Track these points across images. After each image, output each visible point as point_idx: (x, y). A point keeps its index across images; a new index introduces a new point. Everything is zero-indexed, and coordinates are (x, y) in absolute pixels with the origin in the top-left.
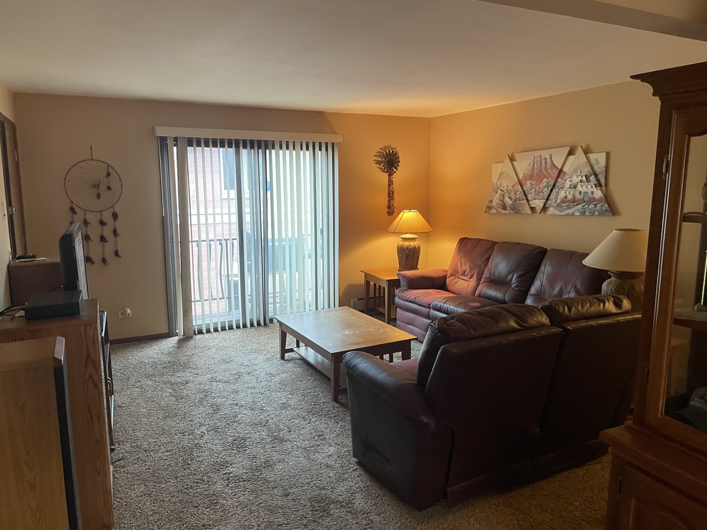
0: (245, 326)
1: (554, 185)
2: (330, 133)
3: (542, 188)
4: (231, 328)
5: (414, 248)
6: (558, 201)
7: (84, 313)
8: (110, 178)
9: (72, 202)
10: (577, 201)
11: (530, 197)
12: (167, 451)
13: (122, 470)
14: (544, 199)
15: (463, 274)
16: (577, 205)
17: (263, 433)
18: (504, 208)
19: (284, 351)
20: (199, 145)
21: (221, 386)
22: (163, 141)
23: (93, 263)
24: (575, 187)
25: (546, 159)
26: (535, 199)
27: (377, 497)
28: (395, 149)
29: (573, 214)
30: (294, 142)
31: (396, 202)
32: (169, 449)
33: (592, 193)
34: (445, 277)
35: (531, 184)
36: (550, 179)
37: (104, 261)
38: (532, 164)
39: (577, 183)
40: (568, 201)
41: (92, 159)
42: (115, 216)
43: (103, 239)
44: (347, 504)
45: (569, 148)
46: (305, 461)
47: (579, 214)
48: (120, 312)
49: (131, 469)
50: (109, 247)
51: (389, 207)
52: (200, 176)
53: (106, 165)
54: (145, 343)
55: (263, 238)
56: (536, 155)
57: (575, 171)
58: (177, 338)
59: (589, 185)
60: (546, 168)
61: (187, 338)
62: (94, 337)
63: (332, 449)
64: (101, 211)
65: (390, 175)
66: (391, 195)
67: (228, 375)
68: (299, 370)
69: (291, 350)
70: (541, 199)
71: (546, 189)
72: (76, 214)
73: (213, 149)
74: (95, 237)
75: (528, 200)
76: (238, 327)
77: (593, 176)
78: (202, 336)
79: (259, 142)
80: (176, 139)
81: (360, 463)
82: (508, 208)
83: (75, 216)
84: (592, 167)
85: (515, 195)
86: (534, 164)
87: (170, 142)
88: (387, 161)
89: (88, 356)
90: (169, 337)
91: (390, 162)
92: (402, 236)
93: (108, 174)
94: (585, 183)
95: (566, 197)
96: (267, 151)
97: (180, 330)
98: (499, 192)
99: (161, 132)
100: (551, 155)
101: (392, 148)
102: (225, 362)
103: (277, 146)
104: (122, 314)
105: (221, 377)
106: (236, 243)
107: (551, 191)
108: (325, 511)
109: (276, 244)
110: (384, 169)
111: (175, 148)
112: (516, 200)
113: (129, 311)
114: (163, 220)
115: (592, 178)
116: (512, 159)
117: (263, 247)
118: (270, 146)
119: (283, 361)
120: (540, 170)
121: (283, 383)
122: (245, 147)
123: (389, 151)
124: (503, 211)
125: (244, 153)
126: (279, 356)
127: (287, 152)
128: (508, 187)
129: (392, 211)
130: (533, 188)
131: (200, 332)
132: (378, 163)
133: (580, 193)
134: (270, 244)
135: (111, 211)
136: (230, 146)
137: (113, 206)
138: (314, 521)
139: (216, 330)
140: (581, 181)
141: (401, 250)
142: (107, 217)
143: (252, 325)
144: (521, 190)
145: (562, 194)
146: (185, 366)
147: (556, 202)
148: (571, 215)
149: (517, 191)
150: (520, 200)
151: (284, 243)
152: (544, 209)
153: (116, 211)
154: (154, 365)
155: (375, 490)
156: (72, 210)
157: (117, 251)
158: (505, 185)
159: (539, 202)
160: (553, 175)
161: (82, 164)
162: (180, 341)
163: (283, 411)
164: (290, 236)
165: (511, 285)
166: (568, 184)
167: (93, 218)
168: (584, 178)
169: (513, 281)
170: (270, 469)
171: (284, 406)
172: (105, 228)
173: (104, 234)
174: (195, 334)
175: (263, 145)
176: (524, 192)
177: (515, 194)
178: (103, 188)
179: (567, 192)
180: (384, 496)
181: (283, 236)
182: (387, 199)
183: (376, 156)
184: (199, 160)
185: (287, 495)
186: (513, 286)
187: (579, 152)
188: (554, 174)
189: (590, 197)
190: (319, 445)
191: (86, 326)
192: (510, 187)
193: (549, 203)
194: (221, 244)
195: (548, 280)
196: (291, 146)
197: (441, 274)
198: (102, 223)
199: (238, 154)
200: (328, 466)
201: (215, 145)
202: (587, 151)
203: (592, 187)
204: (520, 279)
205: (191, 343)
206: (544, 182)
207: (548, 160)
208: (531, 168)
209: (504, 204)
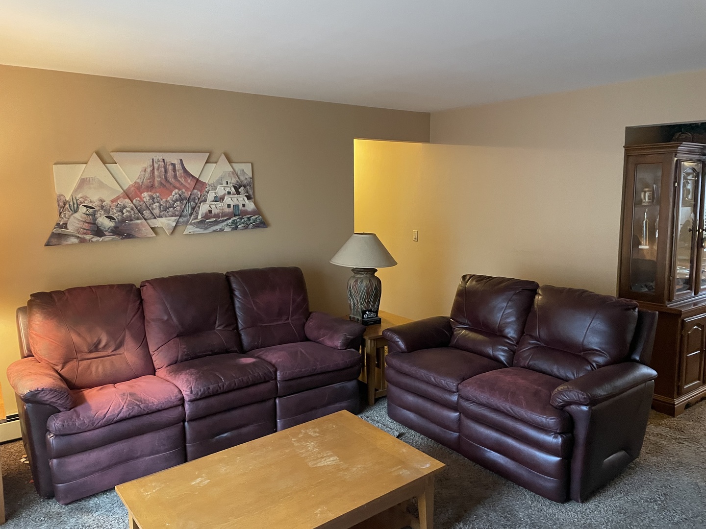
1: (189, 199)
3: (171, 201)
6: (200, 217)
10: (226, 215)
11: (146, 215)
14: (175, 216)
16: (226, 220)
18: (98, 232)
24: (222, 200)
25: (174, 165)
26: (160, 217)
29: (222, 230)
33: (244, 205)
35: (151, 196)
36: (184, 190)
38: (149, 170)
39: (224, 195)
40: (217, 216)
45: (207, 154)
56: (156, 159)
57: (220, 181)
59: (241, 197)
60: (174, 177)
70: (172, 216)
71: (178, 203)
75: (145, 220)
77: (243, 188)
82: (106, 233)
84: (239, 178)
85: (119, 213)
86: (153, 171)
94: (234, 195)
95: (210, 212)
98: (83, 210)
100: (181, 160)
112: (123, 221)
115: (241, 190)
116: (105, 161)
120: (166, 178)
124: (96, 239)
128: (104, 201)
130: (155, 203)
133: (229, 206)
140: (229, 193)
144: (130, 205)
145: (204, 209)
147: (195, 218)
149: (125, 207)
150: (131, 220)
158: (95, 199)
159: (168, 220)
160: (188, 186)
166: (212, 196)
168: (233, 189)
176: (137, 208)
177: (121, 211)
179: (212, 206)
187: (222, 160)
188: (189, 184)
189: (241, 210)
192: (109, 202)
193: (181, 220)
203: (244, 199)
206: (173, 194)
207: (178, 167)
208: (147, 175)
209: (98, 227)
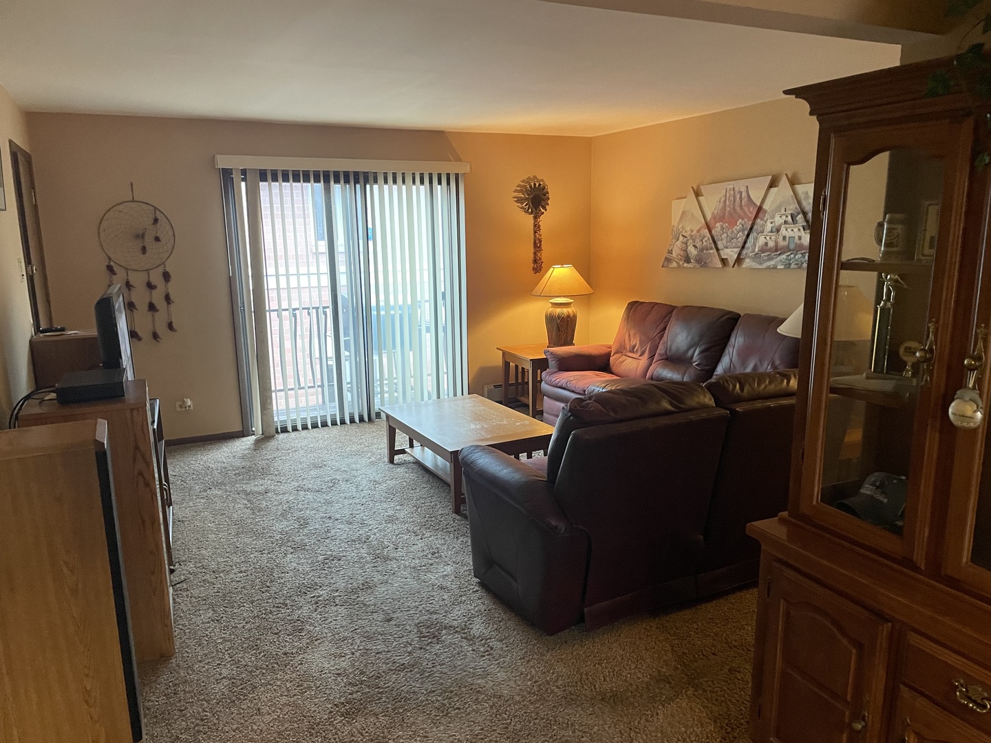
0: (343, 422)
1: (751, 229)
2: (452, 159)
3: (735, 232)
4: (324, 425)
5: (568, 316)
6: (756, 250)
7: (130, 395)
8: (158, 226)
9: (110, 259)
10: (780, 250)
11: (720, 245)
12: (241, 572)
13: (184, 594)
14: (738, 247)
15: (632, 351)
16: (779, 254)
17: (363, 551)
18: (688, 260)
19: (393, 452)
20: (275, 179)
21: (310, 496)
22: (227, 174)
23: (139, 339)
24: (778, 231)
25: (741, 193)
26: (727, 248)
27: (500, 622)
28: (542, 180)
29: (775, 268)
30: (403, 174)
31: (545, 255)
32: (243, 569)
33: (800, 238)
34: (608, 355)
35: (722, 226)
36: (746, 220)
37: (155, 336)
38: (723, 199)
39: (780, 226)
40: (770, 250)
41: (133, 201)
42: (166, 276)
43: (152, 307)
44: (463, 631)
45: (771, 177)
46: (414, 584)
47: (782, 267)
48: (178, 404)
49: (195, 592)
50: (161, 318)
51: (535, 261)
52: (278, 221)
53: (152, 208)
54: (211, 444)
55: (364, 306)
56: (728, 187)
57: (778, 209)
58: (254, 437)
59: (796, 227)
60: (741, 206)
61: (267, 437)
62: (142, 425)
63: (449, 569)
64: (148, 270)
65: (536, 218)
66: (537, 245)
67: (319, 483)
68: (412, 476)
69: (403, 452)
70: (734, 248)
71: (741, 233)
72: (115, 274)
73: (294, 184)
74: (142, 306)
75: (718, 250)
76: (334, 423)
77: (801, 216)
78: (286, 434)
79: (356, 174)
80: (244, 172)
81: (483, 585)
82: (692, 261)
83: (114, 277)
84: (799, 203)
85: (701, 243)
86: (725, 201)
87: (236, 176)
88: (532, 198)
89: (137, 448)
90: (244, 436)
91: (536, 199)
92: (553, 301)
93: (156, 221)
94: (791, 224)
95: (766, 244)
96: (368, 186)
97: (257, 427)
98: (681, 238)
99: (223, 162)
100: (747, 187)
101: (539, 181)
102: (316, 466)
103: (381, 179)
104: (181, 406)
105: (310, 485)
106: (329, 312)
107: (748, 236)
108: (436, 638)
109: (382, 313)
110: (528, 209)
111: (243, 184)
112: (702, 250)
113: (189, 402)
114: (231, 281)
115: (800, 217)
116: (698, 194)
117: (365, 317)
118: (371, 179)
119: (392, 466)
120: (734, 208)
121: (391, 493)
122: (337, 181)
123: (535, 184)
124: (685, 265)
125: (337, 189)
126: (386, 459)
127: (395, 187)
128: (692, 231)
129: (538, 267)
130: (724, 233)
131: (284, 430)
132: (519, 200)
133: (784, 238)
134: (374, 313)
135: (161, 269)
136: (317, 180)
137: (164, 263)
138: (421, 648)
139: (305, 428)
140: (786, 222)
141: (551, 320)
142: (156, 278)
143: (352, 421)
144: (709, 235)
145: (761, 240)
146: (264, 472)
147: (754, 251)
148: (772, 268)
149: (705, 237)
150: (707, 250)
151: (392, 312)
152: (739, 260)
153: (168, 269)
154: (224, 471)
155: (499, 613)
156: (110, 269)
157: (171, 322)
158: (688, 229)
159: (732, 251)
160: (750, 215)
161: (120, 207)
162: (257, 442)
163: (389, 525)
164: (401, 302)
165: (692, 364)
166: (769, 226)
167: (138, 280)
168: (790, 217)
169: (696, 357)
170: (369, 591)
171: (391, 520)
172: (154, 292)
173: (154, 302)
174: (277, 432)
175: (361, 179)
176: (713, 238)
177: (702, 241)
178: (149, 240)
179: (768, 238)
180: (509, 619)
181: (392, 303)
182: (533, 250)
183: (516, 191)
184: (276, 199)
185: (389, 620)
186: (694, 364)
187: (784, 182)
188: (751, 213)
189: (796, 244)
190: (432, 564)
191: (132, 410)
192: (695, 232)
193: (744, 252)
194: (309, 314)
195: (739, 355)
196: (399, 180)
197: (604, 351)
198: (150, 286)
199: (328, 190)
200: (442, 588)
201: (296, 180)
202: (793, 182)
203: (799, 230)
204: (704, 354)
205: (272, 444)
206: (738, 224)
207: (744, 194)
208: (721, 205)
209: (688, 254)
